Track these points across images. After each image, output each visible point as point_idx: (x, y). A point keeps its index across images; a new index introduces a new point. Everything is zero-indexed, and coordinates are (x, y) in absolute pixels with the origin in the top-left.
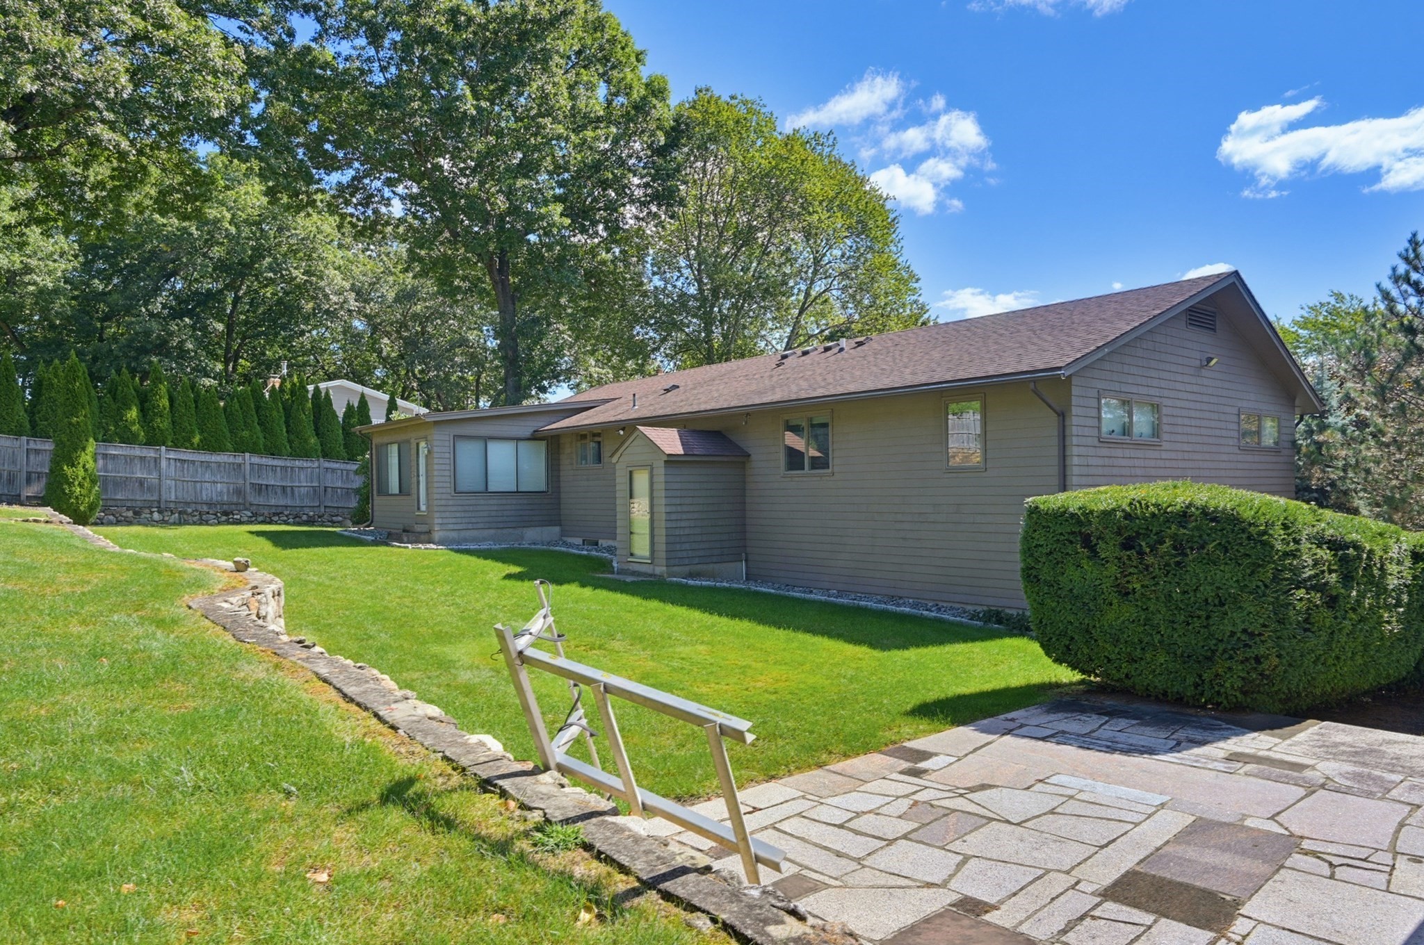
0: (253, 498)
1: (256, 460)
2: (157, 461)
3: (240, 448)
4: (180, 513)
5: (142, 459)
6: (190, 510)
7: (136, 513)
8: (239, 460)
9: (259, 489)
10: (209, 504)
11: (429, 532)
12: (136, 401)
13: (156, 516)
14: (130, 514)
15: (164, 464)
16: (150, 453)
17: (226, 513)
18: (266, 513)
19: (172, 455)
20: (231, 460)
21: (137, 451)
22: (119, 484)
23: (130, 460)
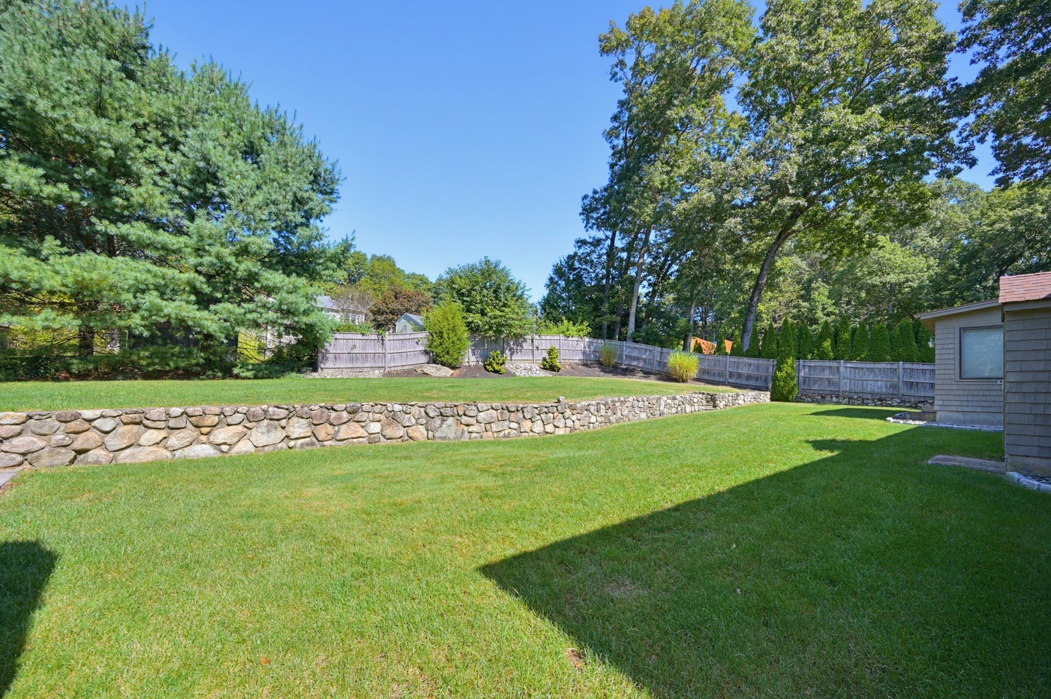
0: (903, 390)
1: (908, 366)
2: (838, 368)
3: (896, 359)
4: (849, 398)
5: (830, 368)
6: (855, 397)
7: (823, 397)
8: (895, 366)
9: (911, 385)
10: (872, 394)
11: (935, 413)
12: (832, 336)
13: (834, 399)
14: (819, 397)
15: (842, 369)
16: (834, 364)
17: (881, 400)
18: (912, 400)
19: (849, 365)
20: (889, 366)
21: (827, 363)
22: (816, 381)
23: (823, 369)
